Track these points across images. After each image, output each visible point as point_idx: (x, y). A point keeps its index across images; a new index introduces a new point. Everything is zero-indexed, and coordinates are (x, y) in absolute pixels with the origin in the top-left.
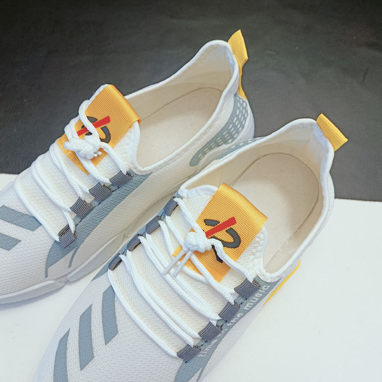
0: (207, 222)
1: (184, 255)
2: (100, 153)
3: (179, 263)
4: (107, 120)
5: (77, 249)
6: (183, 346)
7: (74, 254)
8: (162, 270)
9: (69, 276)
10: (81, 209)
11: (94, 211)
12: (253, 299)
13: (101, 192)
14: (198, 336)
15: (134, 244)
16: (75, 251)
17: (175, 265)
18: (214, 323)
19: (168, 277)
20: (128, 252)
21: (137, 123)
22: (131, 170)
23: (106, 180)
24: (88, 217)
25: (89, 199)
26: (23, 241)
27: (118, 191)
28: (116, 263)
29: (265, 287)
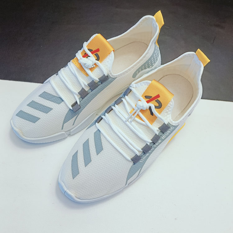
0: (146, 97)
1: (136, 112)
2: (94, 66)
3: (133, 116)
4: (98, 50)
5: (78, 115)
6: (133, 155)
7: (76, 118)
8: (124, 120)
9: (72, 131)
10: (83, 94)
11: (89, 95)
12: (166, 134)
13: (93, 85)
14: (141, 150)
15: (110, 110)
16: (77, 116)
17: (131, 118)
18: (149, 144)
19: (127, 123)
20: (106, 114)
21: (113, 51)
22: (109, 75)
23: (96, 79)
24: (86, 98)
25: (87, 89)
26: (54, 109)
27: (101, 85)
28: (100, 119)
29: (172, 128)
